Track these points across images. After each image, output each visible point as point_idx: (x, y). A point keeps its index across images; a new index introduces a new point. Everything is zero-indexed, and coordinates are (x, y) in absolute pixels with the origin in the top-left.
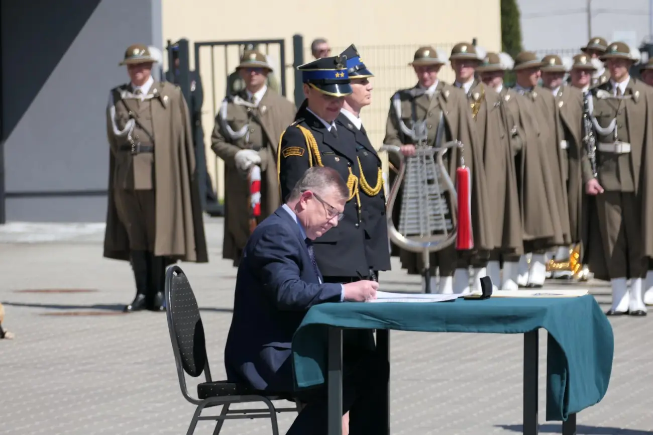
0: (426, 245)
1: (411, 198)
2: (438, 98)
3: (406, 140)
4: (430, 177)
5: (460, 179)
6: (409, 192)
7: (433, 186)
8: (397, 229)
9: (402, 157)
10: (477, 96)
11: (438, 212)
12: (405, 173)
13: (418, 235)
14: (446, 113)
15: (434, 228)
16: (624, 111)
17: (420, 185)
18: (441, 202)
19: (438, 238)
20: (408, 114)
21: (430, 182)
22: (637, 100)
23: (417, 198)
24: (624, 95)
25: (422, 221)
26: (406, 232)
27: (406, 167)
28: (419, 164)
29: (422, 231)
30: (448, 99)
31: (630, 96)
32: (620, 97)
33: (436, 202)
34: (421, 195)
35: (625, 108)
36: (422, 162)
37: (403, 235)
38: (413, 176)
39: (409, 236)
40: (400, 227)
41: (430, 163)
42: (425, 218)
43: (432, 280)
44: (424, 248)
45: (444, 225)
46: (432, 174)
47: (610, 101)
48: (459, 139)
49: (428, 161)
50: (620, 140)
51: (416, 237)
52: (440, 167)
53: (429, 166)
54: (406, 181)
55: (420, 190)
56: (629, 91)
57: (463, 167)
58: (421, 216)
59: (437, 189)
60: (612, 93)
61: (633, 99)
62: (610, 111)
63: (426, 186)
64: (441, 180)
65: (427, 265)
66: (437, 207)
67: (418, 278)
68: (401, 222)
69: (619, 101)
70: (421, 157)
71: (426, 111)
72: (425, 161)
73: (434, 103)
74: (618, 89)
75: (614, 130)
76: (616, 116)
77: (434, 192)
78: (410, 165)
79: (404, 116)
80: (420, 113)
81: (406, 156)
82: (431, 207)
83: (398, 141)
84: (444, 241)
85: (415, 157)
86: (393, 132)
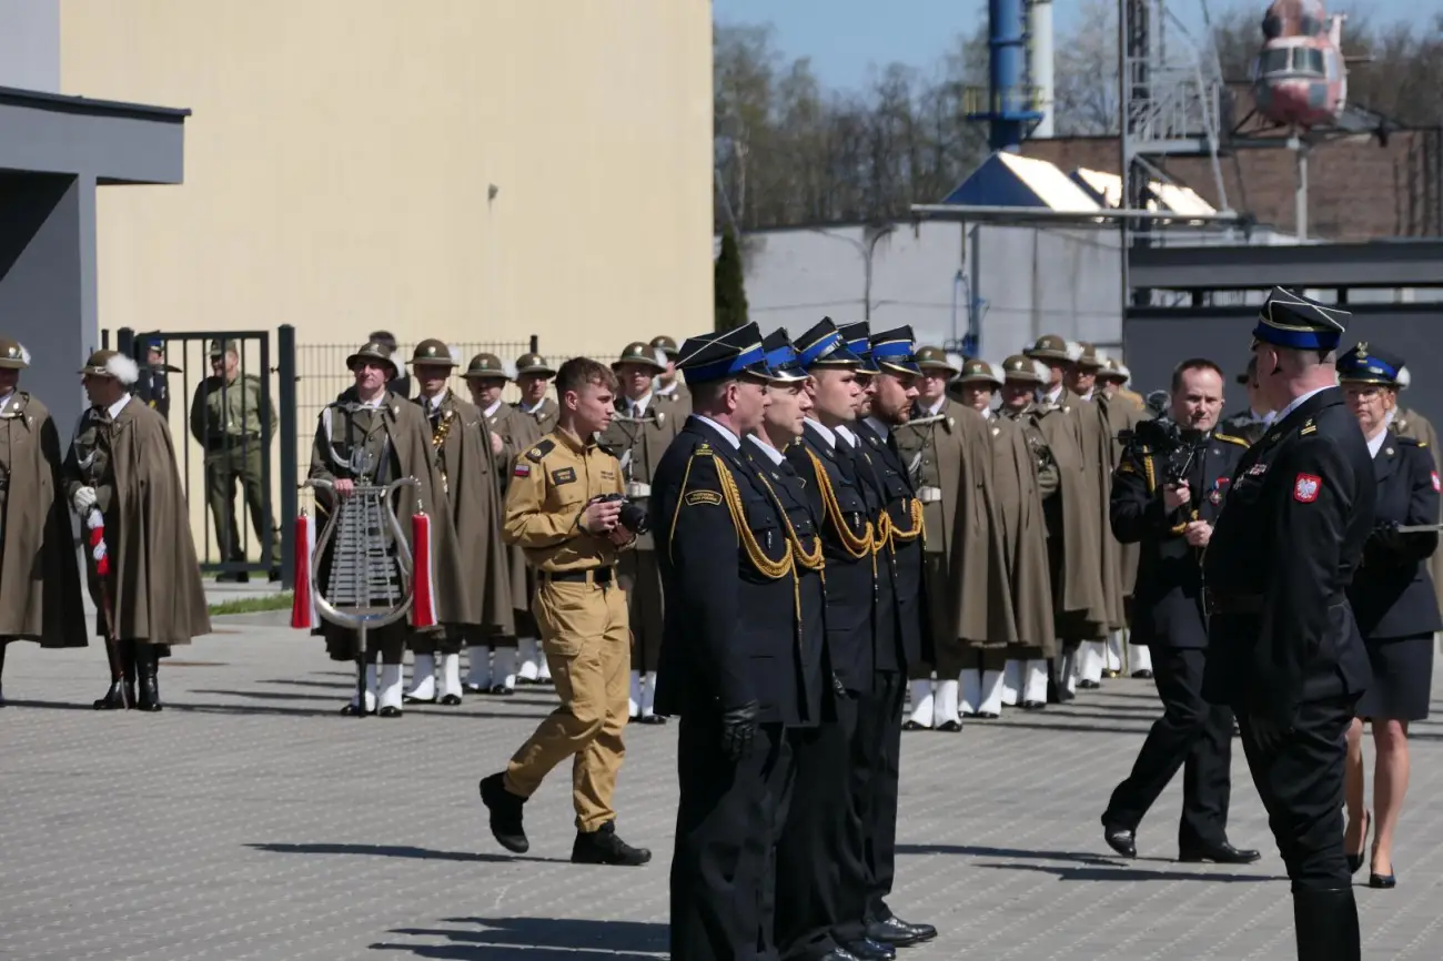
0: (363, 619)
1: (345, 553)
2: (382, 416)
3: (340, 473)
4: (374, 525)
5: (417, 530)
6: (343, 544)
7: (377, 538)
8: (324, 596)
9: (335, 497)
10: (449, 414)
11: (381, 574)
12: (339, 517)
13: (353, 604)
14: (394, 438)
15: (375, 596)
16: (642, 439)
17: (359, 535)
18: (387, 559)
19: (380, 610)
20: (342, 438)
21: (373, 532)
22: (660, 426)
23: (354, 553)
24: (644, 417)
25: (359, 585)
26: (336, 600)
27: (341, 510)
28: (359, 507)
29: (359, 600)
30: (397, 418)
31: (652, 419)
32: (638, 420)
33: (379, 559)
34: (359, 550)
35: (644, 435)
36: (363, 504)
37: (331, 604)
38: (349, 522)
39: (340, 605)
40: (329, 592)
41: (375, 506)
42: (364, 582)
43: (369, 667)
44: (361, 623)
45: (391, 592)
46: (376, 521)
47: (622, 424)
48: (412, 472)
49: (372, 503)
50: (636, 480)
51: (349, 608)
52: (387, 510)
53: (373, 510)
54: (339, 528)
55: (359, 543)
56: (651, 412)
57: (422, 513)
58: (359, 578)
59: (382, 542)
60: (628, 415)
61: (655, 423)
62: (623, 438)
63: (367, 538)
64: (389, 530)
65: (364, 647)
66: (381, 567)
67: (351, 666)
68: (330, 586)
69: (636, 424)
70: (362, 496)
71: (365, 432)
72: (367, 503)
73: (377, 422)
74: (636, 409)
75: (628, 464)
76: (630, 447)
77: (377, 546)
78: (347, 507)
79: (335, 440)
80: (357, 435)
81: (343, 495)
82: (371, 567)
83: (328, 474)
84: (389, 615)
85: (354, 497)
86: (320, 463)
